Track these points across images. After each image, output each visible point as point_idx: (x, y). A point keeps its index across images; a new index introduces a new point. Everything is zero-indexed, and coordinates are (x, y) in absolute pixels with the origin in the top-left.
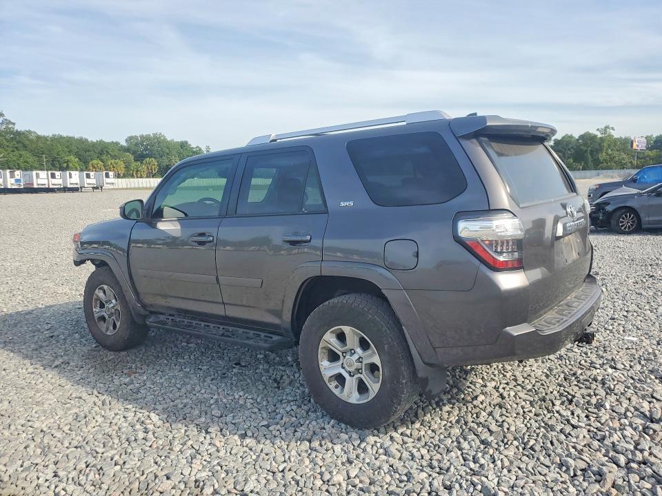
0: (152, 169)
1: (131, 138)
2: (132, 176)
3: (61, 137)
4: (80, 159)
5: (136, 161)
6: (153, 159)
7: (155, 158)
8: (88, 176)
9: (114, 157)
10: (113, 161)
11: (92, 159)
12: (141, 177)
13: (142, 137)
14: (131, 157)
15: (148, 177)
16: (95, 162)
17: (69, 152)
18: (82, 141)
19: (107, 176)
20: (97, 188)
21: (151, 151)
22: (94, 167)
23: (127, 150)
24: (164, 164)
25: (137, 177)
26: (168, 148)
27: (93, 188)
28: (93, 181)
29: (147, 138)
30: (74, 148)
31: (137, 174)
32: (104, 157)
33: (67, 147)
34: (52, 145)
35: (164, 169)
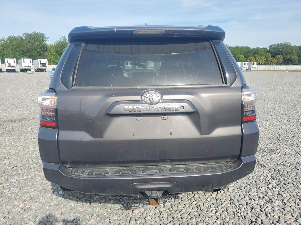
0: (279, 61)
1: (271, 46)
2: (268, 64)
3: (239, 47)
4: (245, 56)
5: (272, 57)
6: (281, 56)
7: (282, 55)
8: (245, 64)
9: (260, 55)
10: (259, 57)
11: (250, 56)
12: (273, 65)
13: (278, 45)
14: (270, 55)
15: (276, 65)
16: (251, 57)
17: (241, 53)
18: (248, 48)
19: (253, 64)
20: (248, 70)
21: (281, 52)
22: (250, 60)
23: (269, 52)
24: (287, 58)
25: (271, 65)
26: (291, 49)
27: (246, 69)
28: (246, 66)
29: (281, 45)
30: (243, 52)
31: (270, 64)
32: (256, 55)
33: (240, 51)
34: (234, 50)
35: (287, 61)
